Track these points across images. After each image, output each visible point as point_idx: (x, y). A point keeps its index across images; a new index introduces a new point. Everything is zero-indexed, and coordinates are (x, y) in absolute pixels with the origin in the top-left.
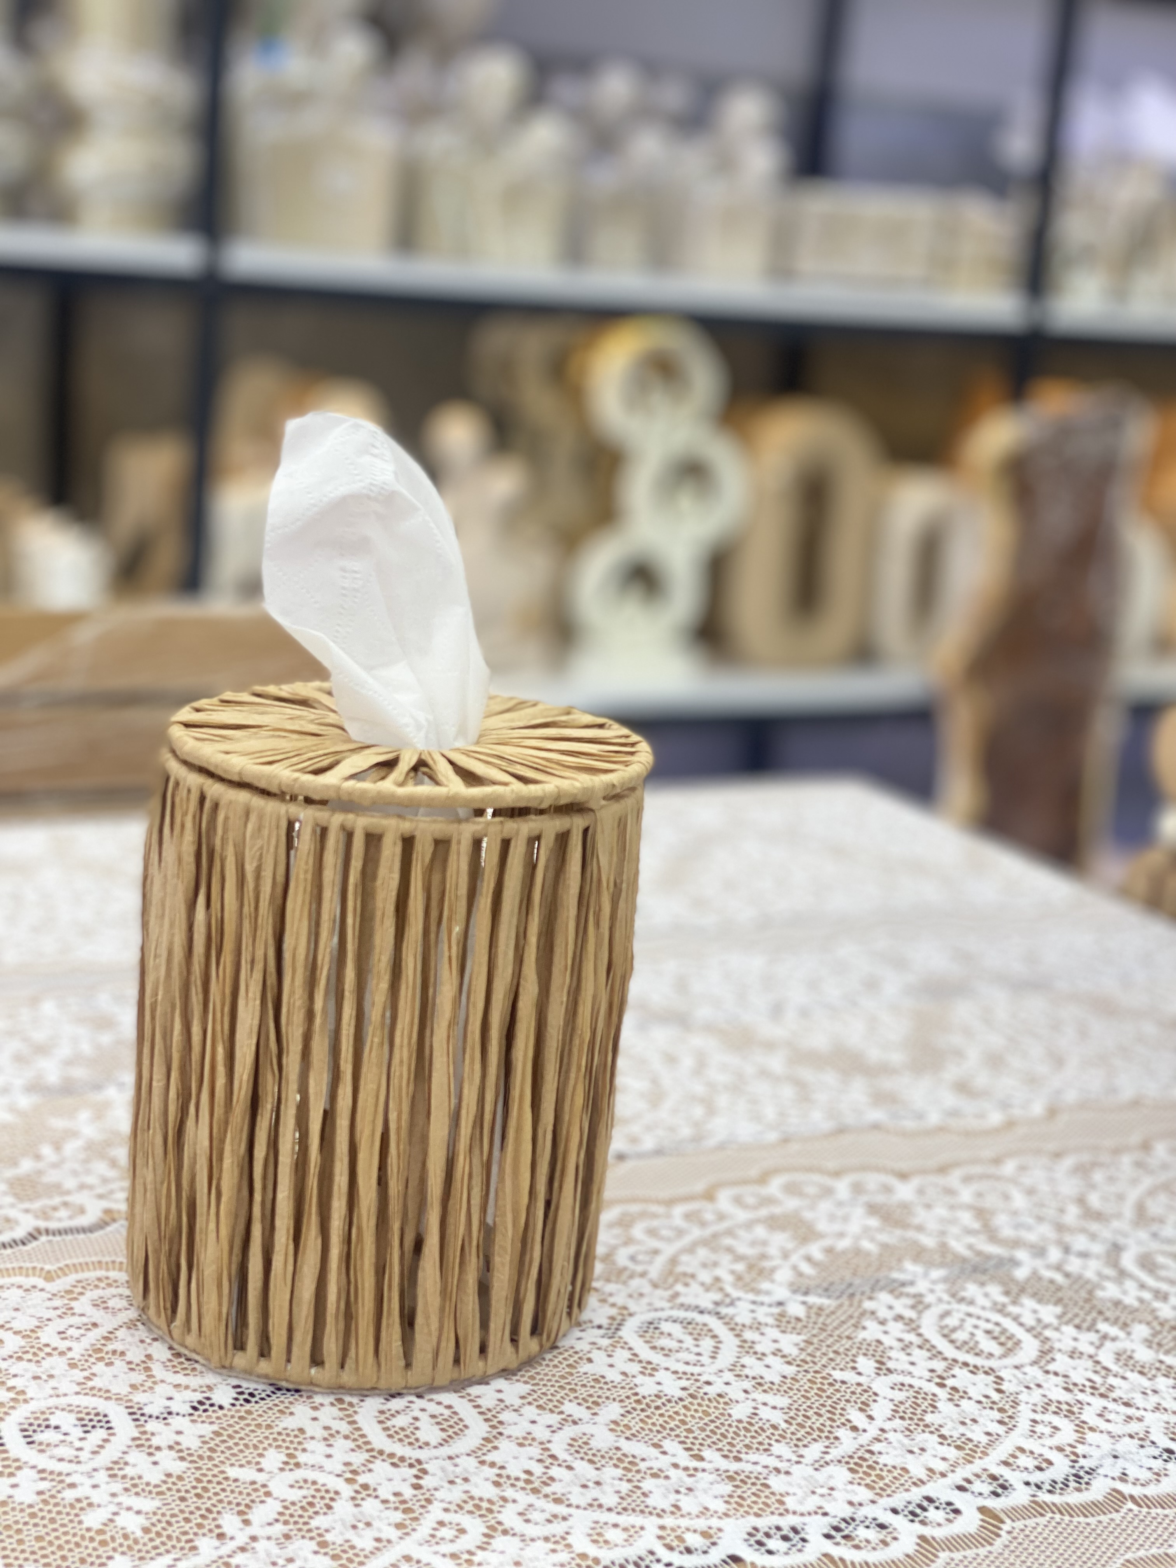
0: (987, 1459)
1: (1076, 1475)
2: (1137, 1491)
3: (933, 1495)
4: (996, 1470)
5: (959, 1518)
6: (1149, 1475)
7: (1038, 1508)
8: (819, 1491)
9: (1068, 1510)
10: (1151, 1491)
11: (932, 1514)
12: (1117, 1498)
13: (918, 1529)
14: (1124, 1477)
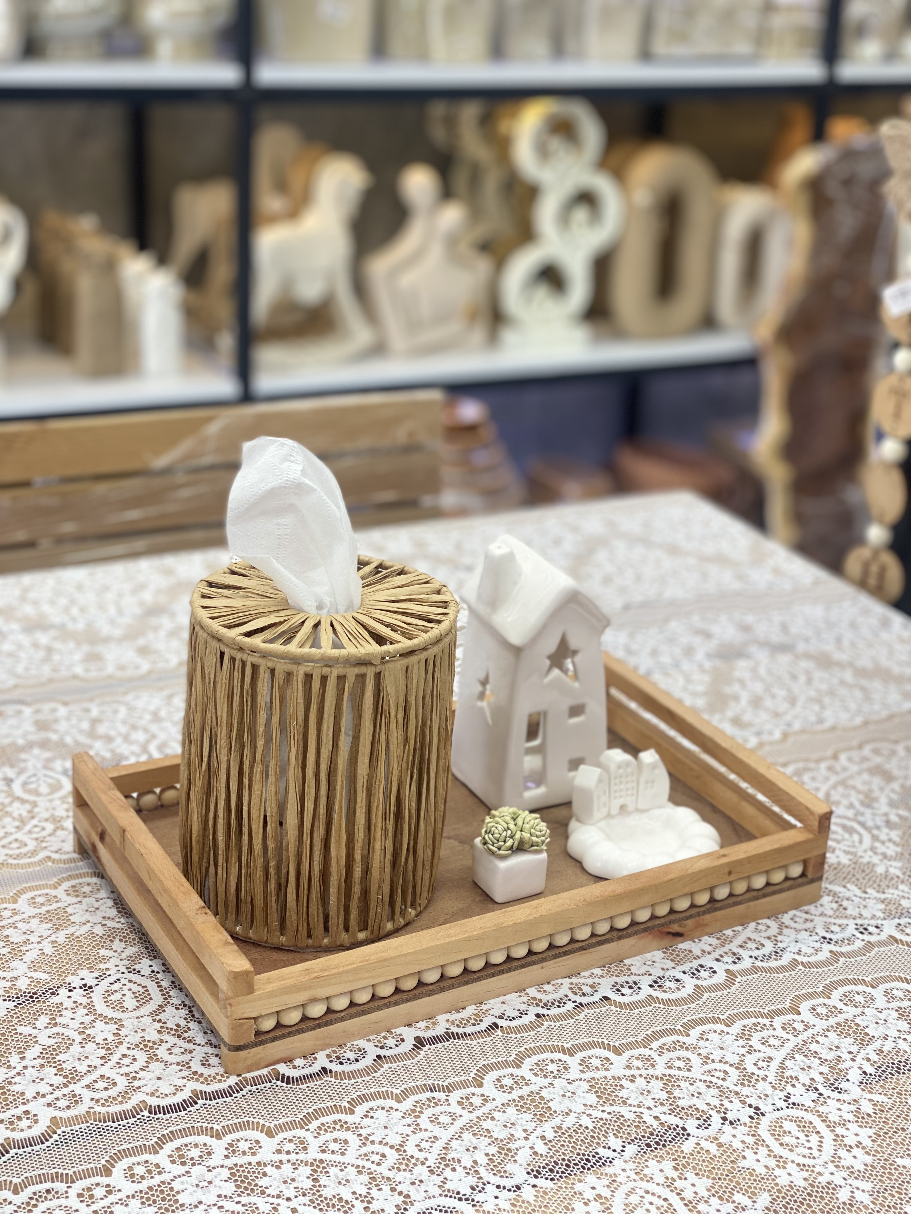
0: (732, 944)
1: (776, 952)
2: (805, 960)
3: (704, 964)
4: (735, 950)
5: (716, 975)
6: (812, 951)
7: (755, 969)
8: (648, 963)
9: (770, 970)
10: (812, 959)
11: (703, 974)
12: (794, 963)
13: (695, 981)
14: (799, 953)
